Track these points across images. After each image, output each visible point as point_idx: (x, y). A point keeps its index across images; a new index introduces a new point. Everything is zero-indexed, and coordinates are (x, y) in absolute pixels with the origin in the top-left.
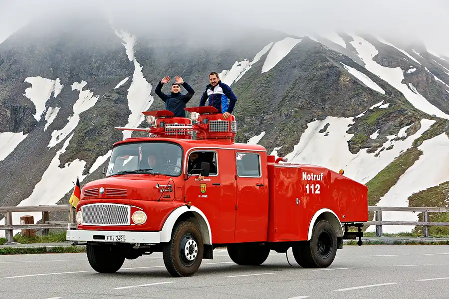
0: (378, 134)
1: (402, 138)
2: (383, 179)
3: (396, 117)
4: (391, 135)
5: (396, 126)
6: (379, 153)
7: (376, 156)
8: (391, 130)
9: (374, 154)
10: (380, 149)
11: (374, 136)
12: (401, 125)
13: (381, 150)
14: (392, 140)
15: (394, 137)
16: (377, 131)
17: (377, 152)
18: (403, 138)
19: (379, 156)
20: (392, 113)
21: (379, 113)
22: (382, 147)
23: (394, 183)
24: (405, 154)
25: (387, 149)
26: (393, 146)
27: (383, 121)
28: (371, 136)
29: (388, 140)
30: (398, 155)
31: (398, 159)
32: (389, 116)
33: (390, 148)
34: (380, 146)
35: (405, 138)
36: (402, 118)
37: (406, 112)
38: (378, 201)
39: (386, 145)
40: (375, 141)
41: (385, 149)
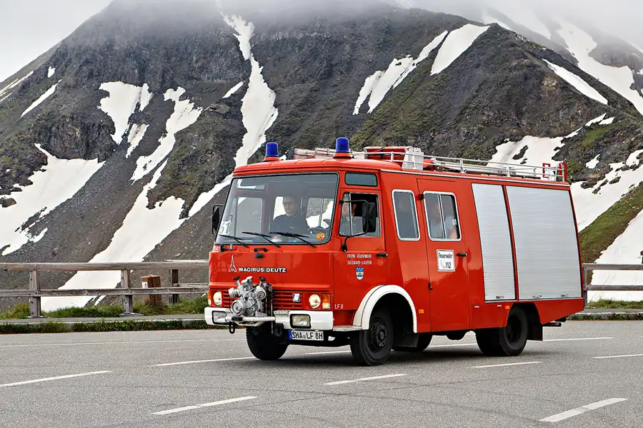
0: (598, 161)
1: (631, 168)
2: (604, 225)
3: (624, 137)
4: (617, 162)
5: (623, 150)
6: (599, 189)
7: (595, 192)
8: (616, 155)
9: (593, 189)
10: (600, 182)
11: (592, 164)
12: (631, 149)
13: (603, 184)
14: (617, 170)
15: (620, 165)
16: (596, 157)
17: (596, 187)
18: (634, 167)
20: (617, 131)
21: (599, 131)
22: (604, 180)
23: (621, 231)
24: (637, 189)
25: (611, 183)
26: (619, 178)
27: (605, 143)
28: (587, 164)
29: (612, 169)
30: (626, 191)
31: (626, 198)
32: (614, 136)
33: (615, 181)
34: (599, 179)
35: (638, 167)
36: (633, 139)
37: (639, 130)
38: (599, 255)
39: (610, 176)
40: (594, 171)
41: (608, 183)
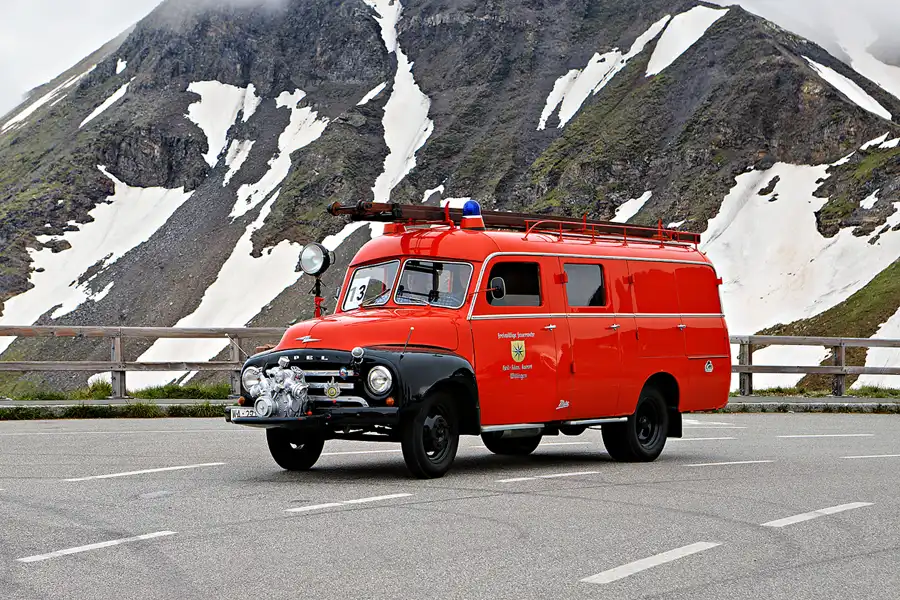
0: (877, 199)
2: (884, 287)
6: (878, 237)
7: (872, 241)
9: (869, 238)
10: (879, 229)
11: (868, 202)
13: (882, 232)
16: (874, 193)
17: (873, 234)
19: (877, 241)
21: (879, 157)
22: (885, 224)
25: (895, 229)
27: (887, 173)
28: (862, 203)
29: (896, 210)
32: (899, 164)
33: (899, 228)
34: (878, 224)
39: (893, 220)
40: (870, 213)
41: (890, 229)
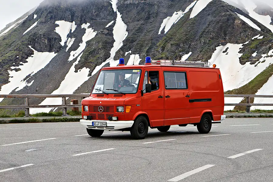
0: (257, 54)
1: (270, 56)
2: (259, 79)
3: (267, 44)
5: (267, 49)
6: (257, 65)
7: (255, 66)
8: (264, 51)
10: (257, 62)
11: (254, 55)
12: (270, 49)
13: (258, 63)
14: (264, 57)
15: (265, 55)
16: (256, 52)
17: (256, 64)
19: (257, 66)
20: (264, 42)
21: (257, 41)
22: (259, 61)
23: (266, 82)
24: (272, 65)
25: (262, 62)
26: (265, 60)
27: (260, 46)
28: (252, 55)
29: (262, 57)
30: (268, 66)
31: (268, 68)
34: (257, 61)
36: (271, 45)
38: (256, 92)
39: (261, 60)
40: (255, 58)
41: (261, 62)
